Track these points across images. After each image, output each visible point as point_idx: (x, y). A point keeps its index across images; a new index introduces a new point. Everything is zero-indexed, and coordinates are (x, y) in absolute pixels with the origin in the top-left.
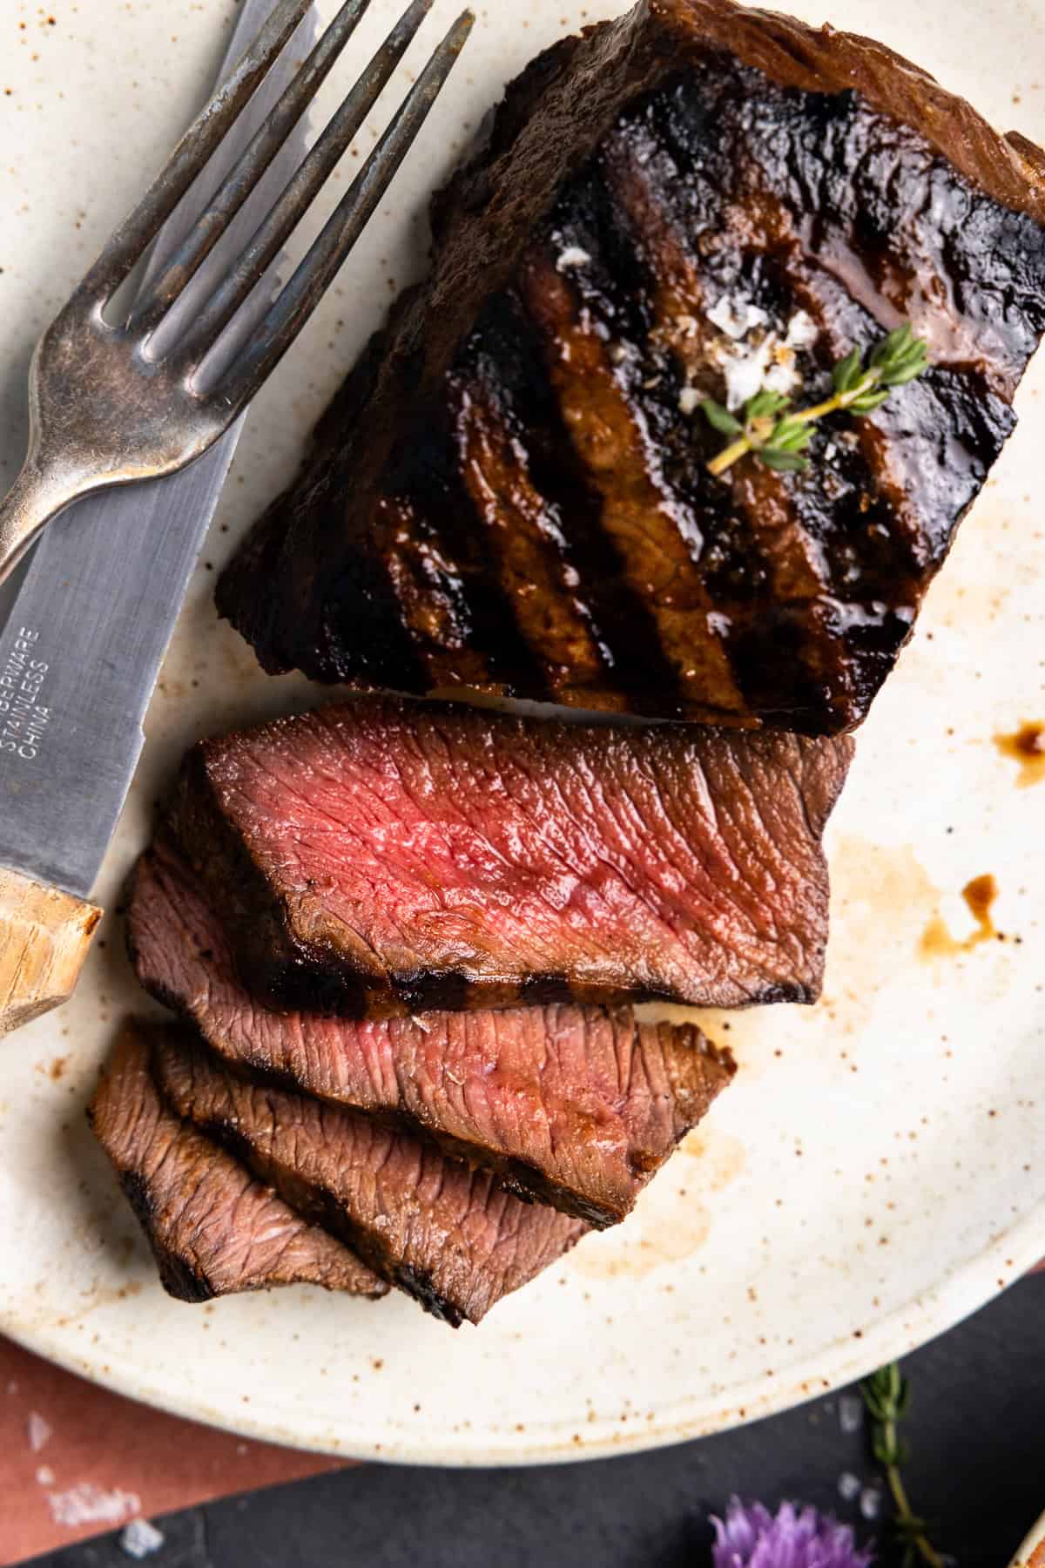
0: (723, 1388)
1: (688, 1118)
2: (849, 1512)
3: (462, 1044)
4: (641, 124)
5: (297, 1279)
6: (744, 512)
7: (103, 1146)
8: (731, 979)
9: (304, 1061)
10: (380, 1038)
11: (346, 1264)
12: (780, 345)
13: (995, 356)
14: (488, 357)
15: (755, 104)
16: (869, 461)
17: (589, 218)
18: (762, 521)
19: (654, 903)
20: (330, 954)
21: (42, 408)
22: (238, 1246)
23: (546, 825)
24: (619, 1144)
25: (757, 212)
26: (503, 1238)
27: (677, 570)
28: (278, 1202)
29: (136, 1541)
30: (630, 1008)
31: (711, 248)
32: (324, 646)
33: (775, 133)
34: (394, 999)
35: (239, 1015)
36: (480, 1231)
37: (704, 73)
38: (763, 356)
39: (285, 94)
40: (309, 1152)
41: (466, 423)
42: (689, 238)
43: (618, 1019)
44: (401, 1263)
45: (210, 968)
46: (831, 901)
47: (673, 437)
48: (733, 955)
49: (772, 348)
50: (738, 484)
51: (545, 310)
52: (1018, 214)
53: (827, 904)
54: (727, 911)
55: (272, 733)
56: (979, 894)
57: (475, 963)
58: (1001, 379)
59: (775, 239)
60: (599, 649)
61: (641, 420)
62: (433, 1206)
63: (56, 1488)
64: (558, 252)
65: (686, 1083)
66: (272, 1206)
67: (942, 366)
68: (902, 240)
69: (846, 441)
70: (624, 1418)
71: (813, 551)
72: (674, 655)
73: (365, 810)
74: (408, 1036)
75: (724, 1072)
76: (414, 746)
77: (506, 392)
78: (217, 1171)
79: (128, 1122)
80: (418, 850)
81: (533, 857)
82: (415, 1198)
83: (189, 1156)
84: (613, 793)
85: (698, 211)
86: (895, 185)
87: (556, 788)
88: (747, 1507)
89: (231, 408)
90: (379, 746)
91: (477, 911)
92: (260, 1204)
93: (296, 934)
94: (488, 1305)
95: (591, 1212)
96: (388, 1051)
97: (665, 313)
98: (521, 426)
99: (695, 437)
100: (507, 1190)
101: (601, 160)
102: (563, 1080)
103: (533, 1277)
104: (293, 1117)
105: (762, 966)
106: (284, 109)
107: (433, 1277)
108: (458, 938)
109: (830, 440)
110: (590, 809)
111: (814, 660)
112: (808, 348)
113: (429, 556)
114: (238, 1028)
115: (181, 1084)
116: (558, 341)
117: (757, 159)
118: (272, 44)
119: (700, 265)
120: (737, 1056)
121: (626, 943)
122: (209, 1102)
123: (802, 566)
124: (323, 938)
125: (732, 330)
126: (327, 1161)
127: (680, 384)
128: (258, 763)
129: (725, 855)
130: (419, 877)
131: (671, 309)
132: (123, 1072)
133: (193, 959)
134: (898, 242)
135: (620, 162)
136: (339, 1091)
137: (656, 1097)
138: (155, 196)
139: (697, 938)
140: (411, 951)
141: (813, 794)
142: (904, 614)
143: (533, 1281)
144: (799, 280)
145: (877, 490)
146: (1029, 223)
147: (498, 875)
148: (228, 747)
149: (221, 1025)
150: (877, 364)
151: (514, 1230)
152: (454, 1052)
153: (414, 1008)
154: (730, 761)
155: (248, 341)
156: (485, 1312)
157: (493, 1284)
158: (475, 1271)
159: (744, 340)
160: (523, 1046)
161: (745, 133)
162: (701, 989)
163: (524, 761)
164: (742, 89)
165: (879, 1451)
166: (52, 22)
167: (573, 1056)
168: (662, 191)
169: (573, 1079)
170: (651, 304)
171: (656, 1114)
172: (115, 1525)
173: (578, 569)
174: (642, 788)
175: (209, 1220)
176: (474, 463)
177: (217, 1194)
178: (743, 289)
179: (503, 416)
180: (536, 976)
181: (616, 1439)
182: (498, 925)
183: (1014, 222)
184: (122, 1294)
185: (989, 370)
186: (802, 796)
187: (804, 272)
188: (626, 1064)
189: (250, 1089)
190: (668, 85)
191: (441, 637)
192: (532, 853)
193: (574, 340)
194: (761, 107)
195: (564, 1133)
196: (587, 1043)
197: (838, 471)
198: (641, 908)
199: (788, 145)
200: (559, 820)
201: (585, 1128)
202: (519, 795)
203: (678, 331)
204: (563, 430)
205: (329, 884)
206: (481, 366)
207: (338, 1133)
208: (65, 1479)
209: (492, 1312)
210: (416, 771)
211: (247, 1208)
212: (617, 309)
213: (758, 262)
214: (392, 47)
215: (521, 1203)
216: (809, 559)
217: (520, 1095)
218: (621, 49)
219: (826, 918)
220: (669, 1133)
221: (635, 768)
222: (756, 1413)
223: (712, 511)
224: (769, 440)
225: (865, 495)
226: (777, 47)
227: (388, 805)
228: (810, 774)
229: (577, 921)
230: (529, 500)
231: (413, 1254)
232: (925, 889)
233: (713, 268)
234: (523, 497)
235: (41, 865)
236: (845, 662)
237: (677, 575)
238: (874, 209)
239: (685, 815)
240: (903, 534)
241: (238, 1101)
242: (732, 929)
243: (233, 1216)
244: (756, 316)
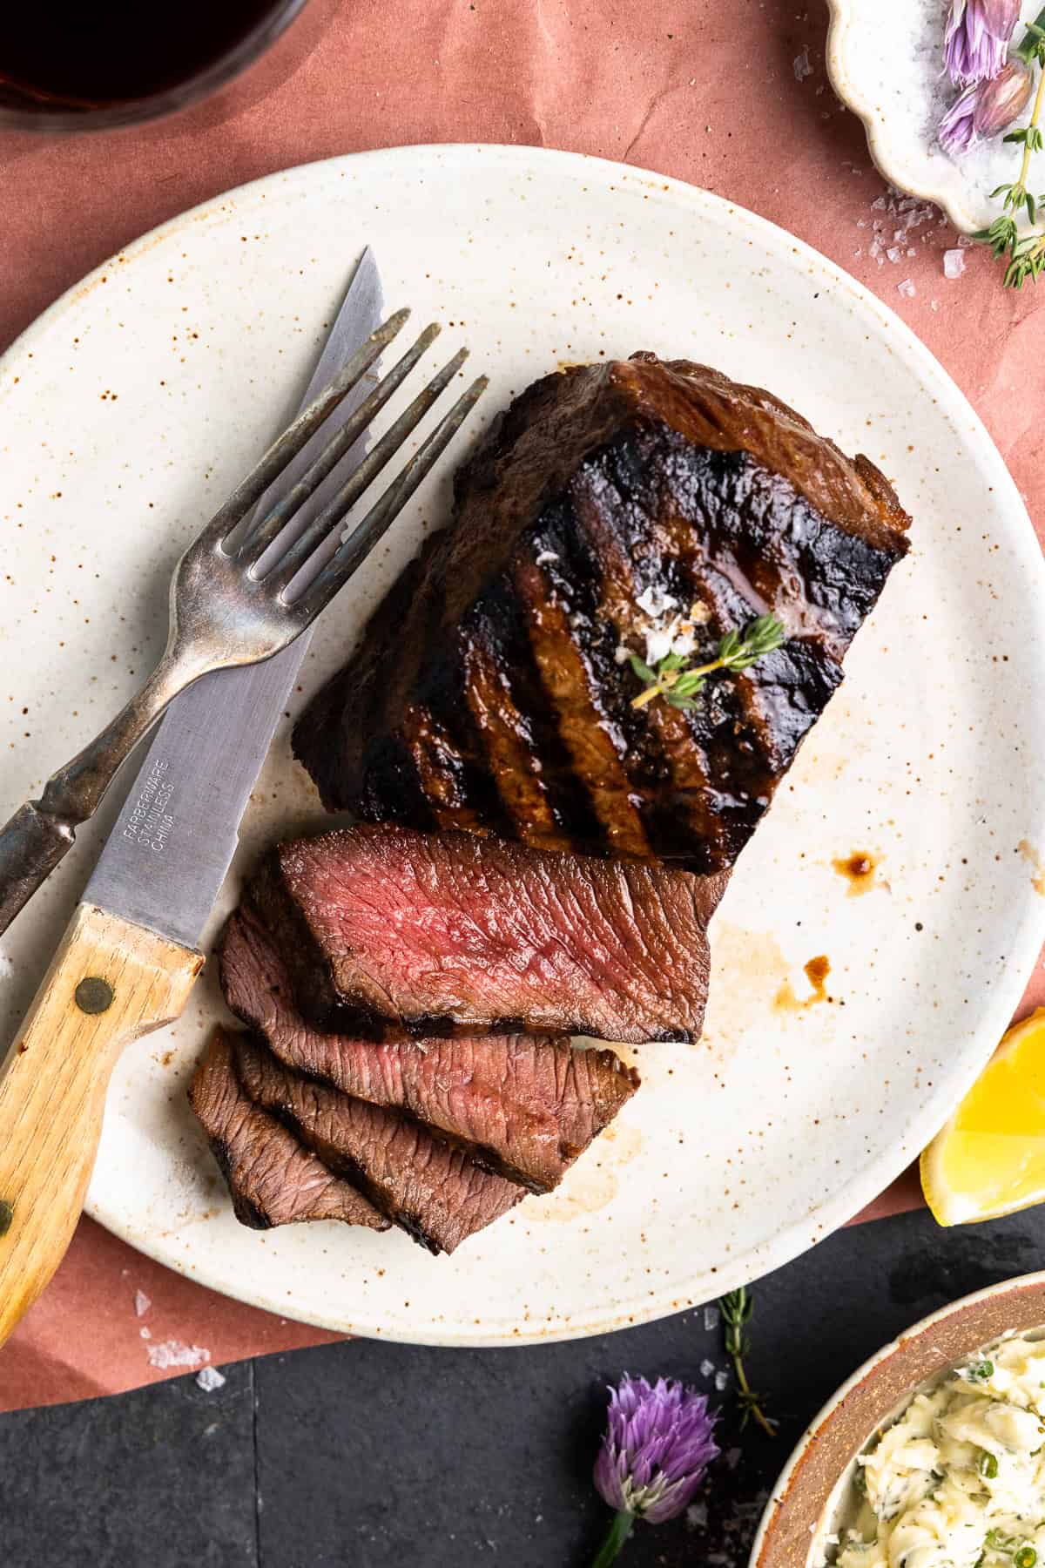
0: (619, 1302)
1: (603, 1120)
2: (706, 1386)
3: (449, 1063)
4: (598, 467)
5: (328, 1216)
6: (656, 731)
7: (199, 1119)
8: (638, 1025)
9: (340, 1070)
10: (393, 1056)
11: (363, 1207)
12: (684, 623)
13: (833, 632)
14: (487, 618)
15: (675, 458)
16: (742, 700)
17: (560, 529)
18: (667, 738)
19: (587, 969)
20: (362, 1001)
21: (179, 613)
22: (289, 1193)
23: (514, 912)
24: (553, 1138)
25: (674, 530)
26: (472, 1193)
27: (609, 765)
28: (317, 1162)
29: (207, 1382)
30: (568, 1039)
31: (641, 554)
32: (367, 799)
33: (689, 478)
34: (403, 1033)
35: (296, 1035)
36: (456, 1190)
37: (642, 436)
38: (673, 630)
39: (357, 412)
40: (341, 1131)
41: (470, 661)
42: (627, 547)
43: (559, 1046)
44: (401, 1210)
45: (277, 998)
46: (711, 973)
47: (610, 678)
48: (640, 1008)
49: (679, 625)
50: (652, 713)
51: (526, 589)
52: (851, 536)
53: (708, 976)
54: (638, 977)
55: (328, 841)
56: (817, 969)
57: (460, 1010)
58: (835, 647)
59: (685, 548)
60: (553, 813)
61: (588, 666)
62: (424, 1171)
63: (151, 1342)
64: (538, 553)
65: (603, 1095)
66: (313, 1164)
67: (794, 638)
68: (772, 553)
69: (727, 687)
70: (549, 1319)
71: (701, 758)
72: (606, 818)
73: (390, 898)
74: (413, 1054)
75: (630, 1086)
76: (426, 853)
77: (498, 642)
78: (276, 1139)
79: (216, 1101)
80: (425, 927)
81: (504, 934)
82: (412, 1165)
83: (257, 1128)
84: (563, 892)
85: (633, 528)
86: (768, 516)
87: (523, 886)
88: (635, 1379)
89: (309, 615)
90: (401, 852)
91: (464, 973)
92: (305, 1163)
93: (339, 987)
94: (459, 1242)
95: (531, 1184)
96: (398, 1065)
97: (608, 596)
98: (507, 665)
99: (625, 679)
100: (475, 1165)
101: (570, 492)
102: (518, 1090)
103: (490, 1223)
104: (330, 1105)
105: (660, 1016)
106: (356, 420)
107: (421, 1221)
108: (450, 992)
109: (716, 685)
110: (546, 902)
111: (699, 827)
112: (704, 623)
113: (441, 746)
114: (295, 1045)
115: (254, 1077)
116: (534, 611)
117: (675, 495)
118: (350, 380)
119: (633, 565)
120: (640, 1074)
121: (566, 997)
122: (273, 1092)
123: (694, 767)
124: (357, 990)
125: (653, 612)
126: (353, 1138)
127: (616, 644)
128: (318, 863)
129: (638, 938)
130: (426, 947)
131: (613, 594)
132: (213, 1066)
133: (266, 992)
134: (768, 553)
135: (582, 494)
136: (363, 1093)
137: (581, 1104)
138: (263, 470)
139: (616, 995)
140: (417, 1001)
141: (701, 900)
142: (762, 801)
143: (491, 1226)
144: (700, 578)
145: (747, 720)
146: (859, 543)
147: (479, 946)
148: (297, 850)
149: (283, 1042)
150: (749, 638)
151: (479, 1189)
152: (444, 1068)
153: (417, 1037)
154: (646, 874)
155: (322, 569)
156: (457, 1246)
157: (462, 1227)
158: (451, 1218)
159: (660, 618)
160: (491, 1065)
161: (668, 477)
162: (616, 1031)
163: (501, 866)
164: (668, 447)
165: (728, 1346)
166: (195, 336)
167: (526, 1072)
168: (609, 514)
169: (524, 1089)
170: (598, 589)
171: (580, 1116)
172: (193, 1370)
173: (540, 760)
174: (583, 889)
175: (270, 1174)
176: (474, 688)
177: (276, 1154)
178: (661, 582)
179: (496, 658)
180: (502, 1019)
181: (543, 1333)
182: (478, 983)
183: (850, 542)
184: (206, 1216)
185: (827, 642)
186: (694, 901)
187: (704, 573)
188: (562, 1080)
189: (302, 1082)
190: (617, 440)
191: (447, 800)
192: (504, 932)
193: (545, 611)
194: (680, 460)
195: (516, 1128)
196: (536, 1065)
197: (721, 706)
198: (578, 972)
199: (697, 486)
200: (524, 909)
201: (531, 1125)
202: (497, 891)
203: (616, 609)
204: (536, 670)
205: (362, 951)
206: (482, 623)
207: (361, 1118)
208: (160, 1336)
209: (460, 1246)
210: (427, 871)
211: (296, 1166)
212: (575, 591)
213: (673, 564)
214: (432, 391)
215: (484, 1175)
216: (699, 763)
217: (487, 1101)
218: (590, 400)
219: (707, 985)
220: (589, 1130)
221: (579, 875)
222: (641, 1320)
223: (634, 728)
224: (672, 688)
225: (738, 723)
226: (694, 411)
227: (405, 894)
228: (700, 886)
229: (533, 980)
230: (510, 715)
231: (408, 1205)
232: (780, 965)
233: (642, 568)
234: (506, 712)
235: (164, 925)
236: (721, 830)
237: (609, 768)
238: (754, 532)
239: (612, 909)
240: (763, 749)
241: (292, 1092)
242: (641, 990)
243: (286, 1171)
244: (669, 602)
